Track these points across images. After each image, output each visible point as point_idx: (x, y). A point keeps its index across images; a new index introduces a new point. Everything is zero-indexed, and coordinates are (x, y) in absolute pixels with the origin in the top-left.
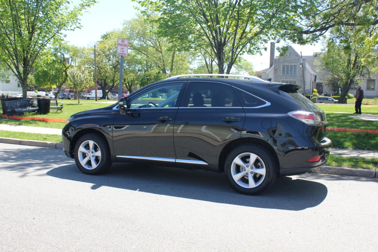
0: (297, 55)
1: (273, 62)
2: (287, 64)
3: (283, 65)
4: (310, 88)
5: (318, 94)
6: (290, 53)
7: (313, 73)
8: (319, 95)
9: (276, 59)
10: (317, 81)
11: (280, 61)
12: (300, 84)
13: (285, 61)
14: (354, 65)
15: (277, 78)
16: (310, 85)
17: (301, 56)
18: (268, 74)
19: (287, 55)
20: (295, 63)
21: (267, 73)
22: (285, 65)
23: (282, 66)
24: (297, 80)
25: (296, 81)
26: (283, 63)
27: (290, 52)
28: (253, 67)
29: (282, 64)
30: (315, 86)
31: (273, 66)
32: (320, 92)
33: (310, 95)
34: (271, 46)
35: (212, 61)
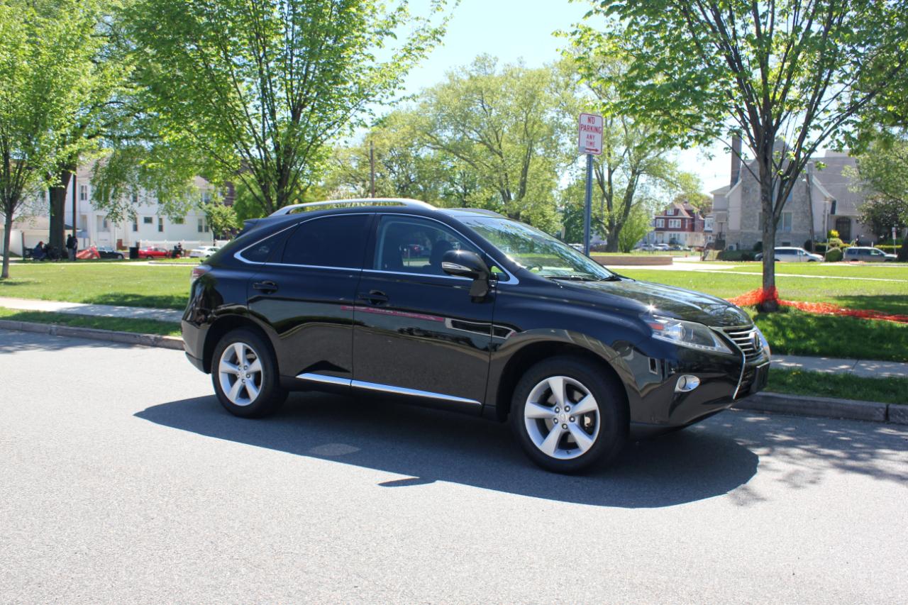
1: (738, 173)
4: (824, 229)
5: (840, 241)
7: (828, 195)
8: (845, 243)
10: (838, 213)
11: (754, 170)
12: (800, 219)
15: (747, 207)
16: (824, 222)
18: (728, 198)
21: (726, 197)
24: (792, 211)
25: (791, 214)
28: (700, 184)
30: (833, 224)
31: (740, 182)
32: (846, 237)
33: (825, 244)
35: (611, 172)
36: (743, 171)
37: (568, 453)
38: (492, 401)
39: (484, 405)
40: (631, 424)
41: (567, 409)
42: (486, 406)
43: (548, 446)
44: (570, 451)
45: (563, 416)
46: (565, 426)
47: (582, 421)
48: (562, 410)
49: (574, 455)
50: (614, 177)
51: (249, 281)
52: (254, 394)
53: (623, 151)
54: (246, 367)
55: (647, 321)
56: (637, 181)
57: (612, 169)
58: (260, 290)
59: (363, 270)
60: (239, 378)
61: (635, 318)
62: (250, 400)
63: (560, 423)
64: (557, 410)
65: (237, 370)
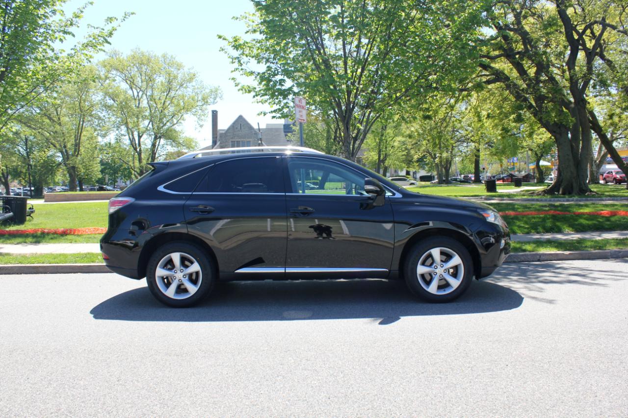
0: (251, 128)
1: (217, 138)
2: (237, 140)
3: (232, 142)
6: (241, 124)
9: (222, 134)
11: (227, 136)
13: (235, 136)
14: (335, 139)
17: (259, 129)
19: (237, 128)
20: (248, 138)
22: (235, 141)
23: (231, 143)
26: (232, 139)
31: (218, 142)
34: (213, 116)
35: (140, 137)
36: (221, 137)
37: (445, 291)
38: (396, 267)
39: (390, 271)
40: (482, 269)
41: (442, 266)
42: (392, 271)
43: (433, 289)
44: (445, 289)
45: (440, 271)
46: (441, 276)
47: (449, 272)
48: (439, 267)
49: (448, 291)
50: (142, 140)
51: (183, 206)
52: (193, 289)
53: (148, 123)
54: (182, 271)
55: (481, 213)
56: (159, 143)
57: (141, 135)
58: (197, 212)
59: (287, 194)
60: (175, 279)
61: (476, 212)
62: (190, 294)
63: (438, 275)
64: (436, 267)
65: (173, 273)
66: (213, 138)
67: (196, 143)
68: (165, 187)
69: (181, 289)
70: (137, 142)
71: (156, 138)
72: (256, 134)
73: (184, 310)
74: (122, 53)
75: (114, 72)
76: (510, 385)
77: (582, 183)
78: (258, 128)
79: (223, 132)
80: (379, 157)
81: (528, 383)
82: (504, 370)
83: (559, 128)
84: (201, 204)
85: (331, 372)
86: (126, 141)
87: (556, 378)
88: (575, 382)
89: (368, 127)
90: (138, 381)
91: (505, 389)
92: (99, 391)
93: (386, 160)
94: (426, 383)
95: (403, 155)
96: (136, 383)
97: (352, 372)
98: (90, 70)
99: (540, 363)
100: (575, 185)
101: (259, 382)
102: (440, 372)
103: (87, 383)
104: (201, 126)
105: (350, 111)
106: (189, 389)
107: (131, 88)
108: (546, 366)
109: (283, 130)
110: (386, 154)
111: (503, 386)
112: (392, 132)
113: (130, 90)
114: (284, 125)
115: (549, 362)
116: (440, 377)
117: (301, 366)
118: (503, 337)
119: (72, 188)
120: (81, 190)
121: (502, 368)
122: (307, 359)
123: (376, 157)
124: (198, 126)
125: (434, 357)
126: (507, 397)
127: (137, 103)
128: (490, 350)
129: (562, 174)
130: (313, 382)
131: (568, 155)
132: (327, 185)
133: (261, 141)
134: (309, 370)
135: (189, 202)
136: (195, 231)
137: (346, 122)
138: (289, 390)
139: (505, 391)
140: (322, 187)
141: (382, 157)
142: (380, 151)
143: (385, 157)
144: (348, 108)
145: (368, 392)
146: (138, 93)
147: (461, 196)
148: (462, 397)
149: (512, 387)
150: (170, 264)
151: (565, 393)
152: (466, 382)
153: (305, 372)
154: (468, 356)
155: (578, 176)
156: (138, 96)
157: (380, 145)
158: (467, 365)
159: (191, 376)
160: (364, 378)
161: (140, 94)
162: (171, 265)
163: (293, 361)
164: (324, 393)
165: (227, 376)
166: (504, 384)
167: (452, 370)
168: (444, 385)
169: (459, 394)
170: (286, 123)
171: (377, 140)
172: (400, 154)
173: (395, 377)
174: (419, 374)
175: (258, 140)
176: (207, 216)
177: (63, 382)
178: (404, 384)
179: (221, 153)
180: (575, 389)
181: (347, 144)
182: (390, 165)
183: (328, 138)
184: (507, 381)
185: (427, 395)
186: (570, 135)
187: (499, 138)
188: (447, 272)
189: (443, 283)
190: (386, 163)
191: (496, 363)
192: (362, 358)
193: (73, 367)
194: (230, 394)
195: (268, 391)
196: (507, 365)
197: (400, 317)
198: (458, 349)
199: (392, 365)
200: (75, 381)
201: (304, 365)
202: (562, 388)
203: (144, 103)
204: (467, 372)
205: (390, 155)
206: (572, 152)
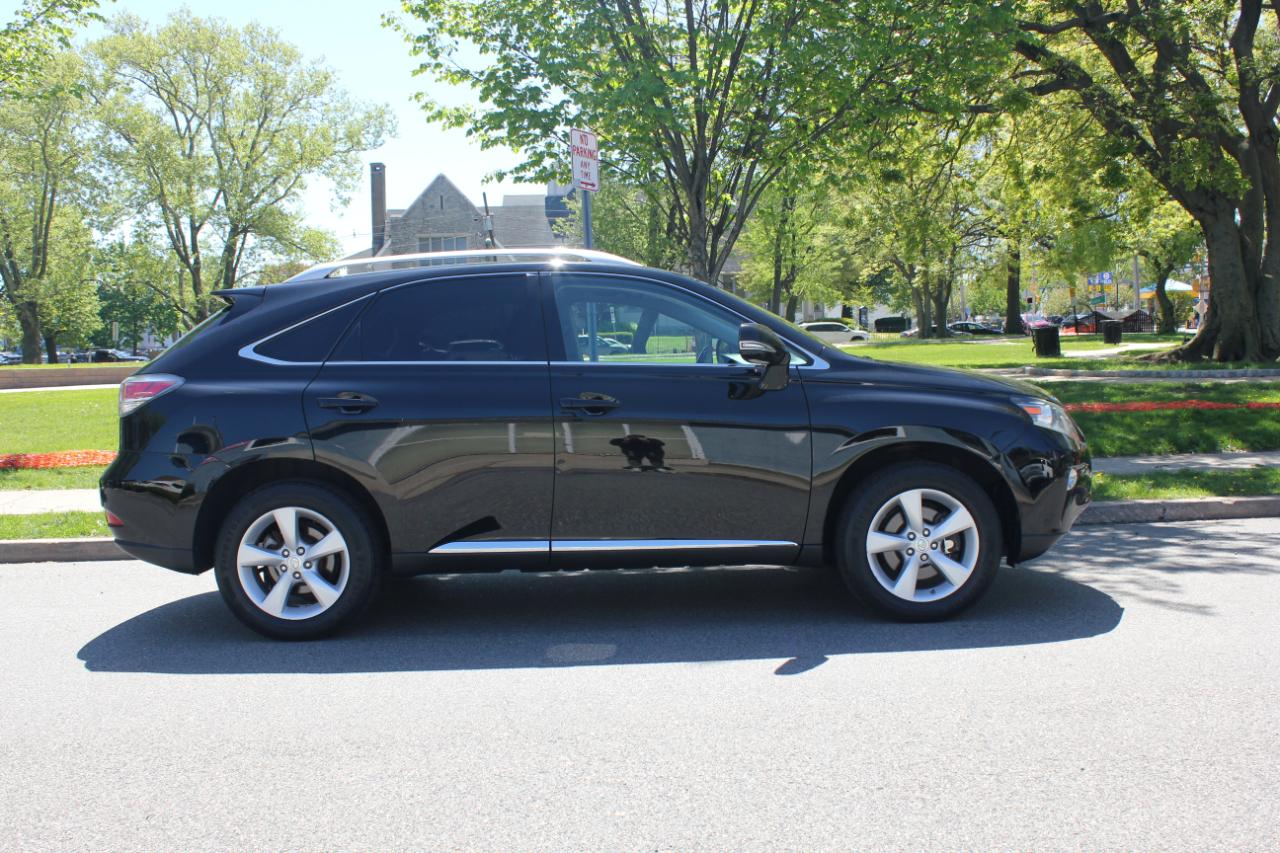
0: (466, 205)
1: (383, 230)
2: (432, 235)
3: (421, 239)
6: (442, 197)
9: (396, 220)
11: (409, 226)
13: (428, 226)
14: (670, 231)
17: (486, 207)
19: (432, 207)
20: (459, 231)
22: (427, 238)
23: (418, 243)
26: (420, 232)
27: (442, 194)
29: (419, 235)
31: (388, 241)
34: (373, 176)
35: (195, 230)
36: (393, 227)
37: (933, 592)
38: (816, 536)
39: (802, 545)
40: (1024, 540)
41: (926, 533)
42: (805, 547)
43: (904, 588)
44: (936, 589)
45: (921, 545)
46: (924, 557)
47: (943, 546)
48: (919, 535)
49: (942, 593)
50: (200, 236)
51: (302, 397)
52: (328, 596)
53: (214, 195)
54: (301, 551)
55: (1021, 405)
56: (243, 243)
57: (197, 224)
58: (336, 408)
59: (552, 363)
60: (284, 571)
61: (1007, 402)
62: (321, 606)
63: (917, 554)
64: (911, 536)
65: (280, 558)
66: (375, 230)
67: (334, 243)
68: (256, 350)
69: (299, 596)
70: (188, 242)
71: (234, 232)
72: (479, 220)
73: (306, 646)
74: (146, 24)
75: (128, 70)
76: (1089, 815)
77: (1268, 332)
78: (483, 205)
79: (400, 216)
80: (778, 273)
81: (1132, 811)
82: (1075, 780)
83: (1213, 199)
84: (346, 390)
85: (661, 788)
86: (161, 239)
87: (1200, 798)
88: (1245, 808)
89: (749, 200)
90: (195, 818)
91: (1076, 825)
92: (100, 843)
93: (793, 280)
94: (889, 812)
95: (834, 269)
96: (191, 823)
97: (711, 788)
98: (67, 64)
99: (1161, 762)
100: (1250, 338)
101: (489, 814)
102: (922, 787)
103: (68, 825)
104: (346, 202)
105: (704, 163)
106: (320, 834)
107: (172, 110)
108: (1176, 771)
109: (544, 210)
110: (793, 267)
111: (1071, 820)
112: (807, 213)
113: (169, 113)
114: (548, 199)
115: (1182, 761)
116: (923, 799)
117: (589, 774)
118: (1073, 702)
119: (30, 356)
120: (53, 359)
121: (1069, 776)
122: (604, 759)
123: (770, 275)
124: (337, 202)
125: (907, 750)
126: (1082, 845)
127: (188, 145)
128: (1041, 733)
129: (1219, 312)
130: (618, 813)
131: (1232, 265)
132: (653, 342)
133: (492, 237)
134: (608, 784)
135: (315, 386)
136: (329, 454)
137: (694, 189)
138: (560, 834)
139: (1077, 830)
140: (639, 348)
141: (783, 274)
142: (778, 261)
143: (792, 274)
144: (701, 156)
145: (750, 835)
146: (188, 121)
147: (973, 366)
148: (974, 845)
149: (1093, 822)
150: (271, 536)
151: (1221, 835)
152: (984, 809)
153: (599, 789)
154: (989, 749)
155: (1258, 314)
156: (188, 128)
157: (779, 246)
158: (988, 768)
159: (323, 803)
160: (739, 801)
161: (194, 123)
162: (273, 538)
163: (570, 763)
164: (644, 838)
165: (412, 801)
166: (1075, 813)
167: (951, 781)
168: (930, 817)
169: (967, 838)
170: (552, 194)
171: (773, 234)
172: (828, 265)
173: (813, 800)
174: (872, 791)
175: (484, 235)
176: (361, 419)
177: (12, 825)
178: (835, 815)
179: (395, 265)
180: (1246, 826)
181: (699, 243)
182: (804, 293)
183: (654, 229)
184: (1083, 808)
185: (891, 842)
186: (1238, 218)
187: (1068, 225)
188: (939, 548)
189: (930, 573)
190: (794, 290)
191: (1056, 763)
192: (735, 754)
193: (36, 788)
194: (419, 844)
195: (509, 835)
196: (1083, 769)
197: (827, 656)
198: (964, 732)
199: (807, 770)
200: (40, 821)
201: (596, 772)
202: (1213, 822)
203: (204, 147)
204: (986, 786)
205: (803, 269)
206: (1244, 256)
